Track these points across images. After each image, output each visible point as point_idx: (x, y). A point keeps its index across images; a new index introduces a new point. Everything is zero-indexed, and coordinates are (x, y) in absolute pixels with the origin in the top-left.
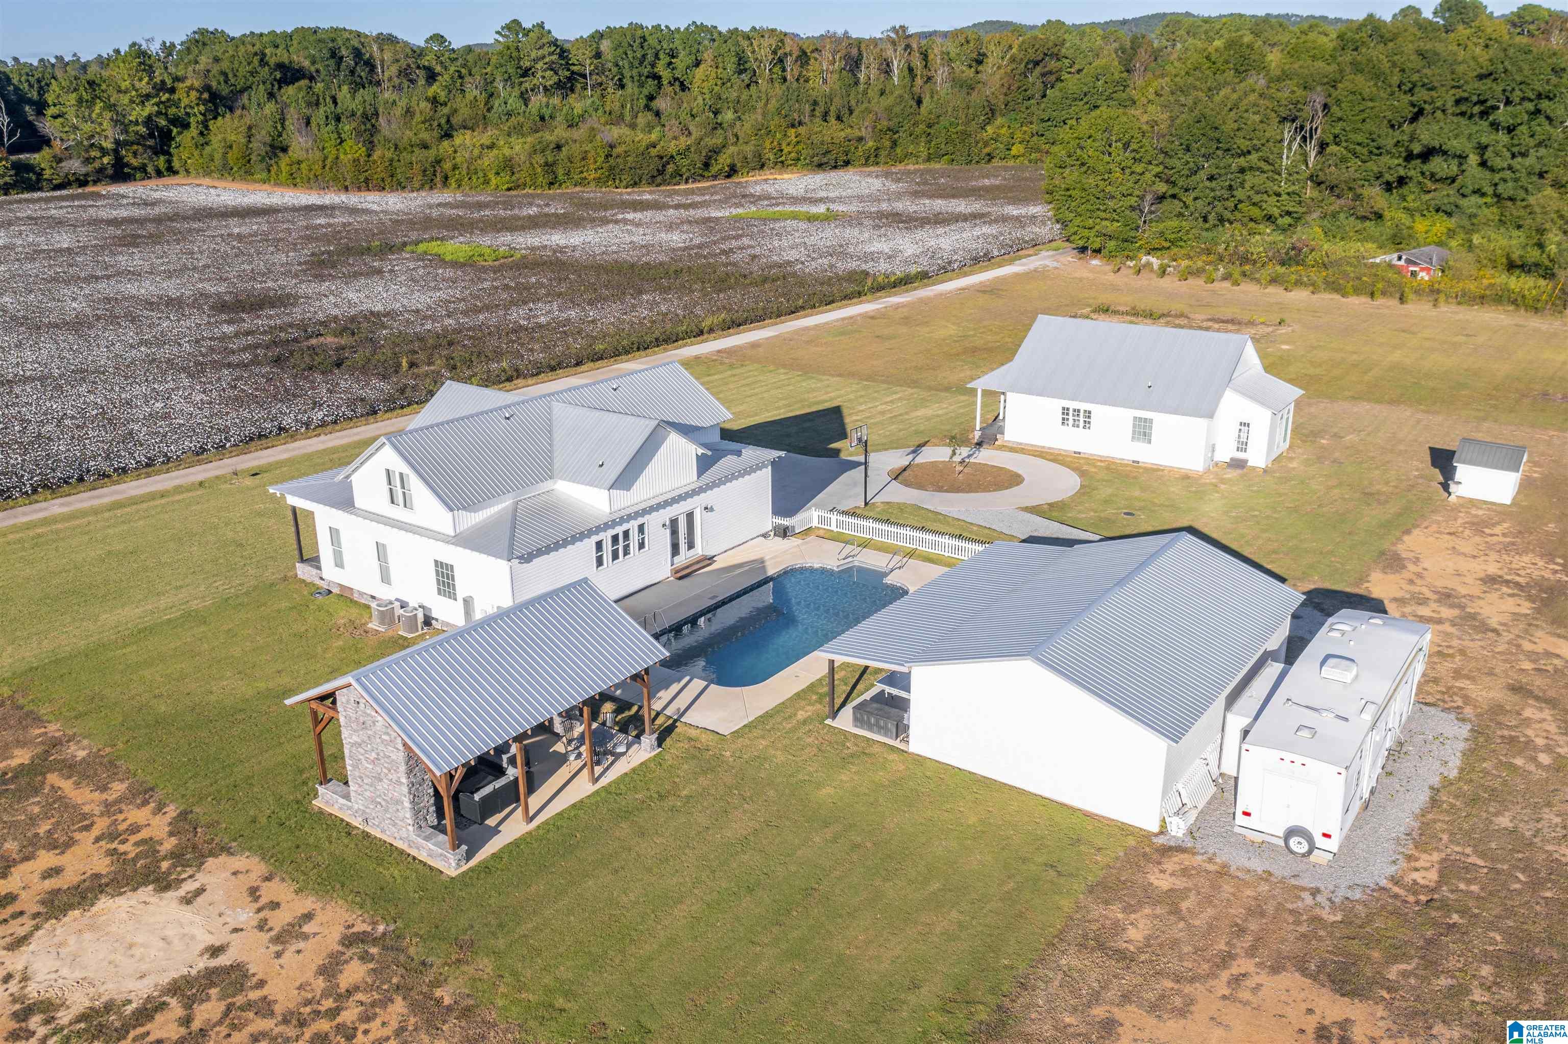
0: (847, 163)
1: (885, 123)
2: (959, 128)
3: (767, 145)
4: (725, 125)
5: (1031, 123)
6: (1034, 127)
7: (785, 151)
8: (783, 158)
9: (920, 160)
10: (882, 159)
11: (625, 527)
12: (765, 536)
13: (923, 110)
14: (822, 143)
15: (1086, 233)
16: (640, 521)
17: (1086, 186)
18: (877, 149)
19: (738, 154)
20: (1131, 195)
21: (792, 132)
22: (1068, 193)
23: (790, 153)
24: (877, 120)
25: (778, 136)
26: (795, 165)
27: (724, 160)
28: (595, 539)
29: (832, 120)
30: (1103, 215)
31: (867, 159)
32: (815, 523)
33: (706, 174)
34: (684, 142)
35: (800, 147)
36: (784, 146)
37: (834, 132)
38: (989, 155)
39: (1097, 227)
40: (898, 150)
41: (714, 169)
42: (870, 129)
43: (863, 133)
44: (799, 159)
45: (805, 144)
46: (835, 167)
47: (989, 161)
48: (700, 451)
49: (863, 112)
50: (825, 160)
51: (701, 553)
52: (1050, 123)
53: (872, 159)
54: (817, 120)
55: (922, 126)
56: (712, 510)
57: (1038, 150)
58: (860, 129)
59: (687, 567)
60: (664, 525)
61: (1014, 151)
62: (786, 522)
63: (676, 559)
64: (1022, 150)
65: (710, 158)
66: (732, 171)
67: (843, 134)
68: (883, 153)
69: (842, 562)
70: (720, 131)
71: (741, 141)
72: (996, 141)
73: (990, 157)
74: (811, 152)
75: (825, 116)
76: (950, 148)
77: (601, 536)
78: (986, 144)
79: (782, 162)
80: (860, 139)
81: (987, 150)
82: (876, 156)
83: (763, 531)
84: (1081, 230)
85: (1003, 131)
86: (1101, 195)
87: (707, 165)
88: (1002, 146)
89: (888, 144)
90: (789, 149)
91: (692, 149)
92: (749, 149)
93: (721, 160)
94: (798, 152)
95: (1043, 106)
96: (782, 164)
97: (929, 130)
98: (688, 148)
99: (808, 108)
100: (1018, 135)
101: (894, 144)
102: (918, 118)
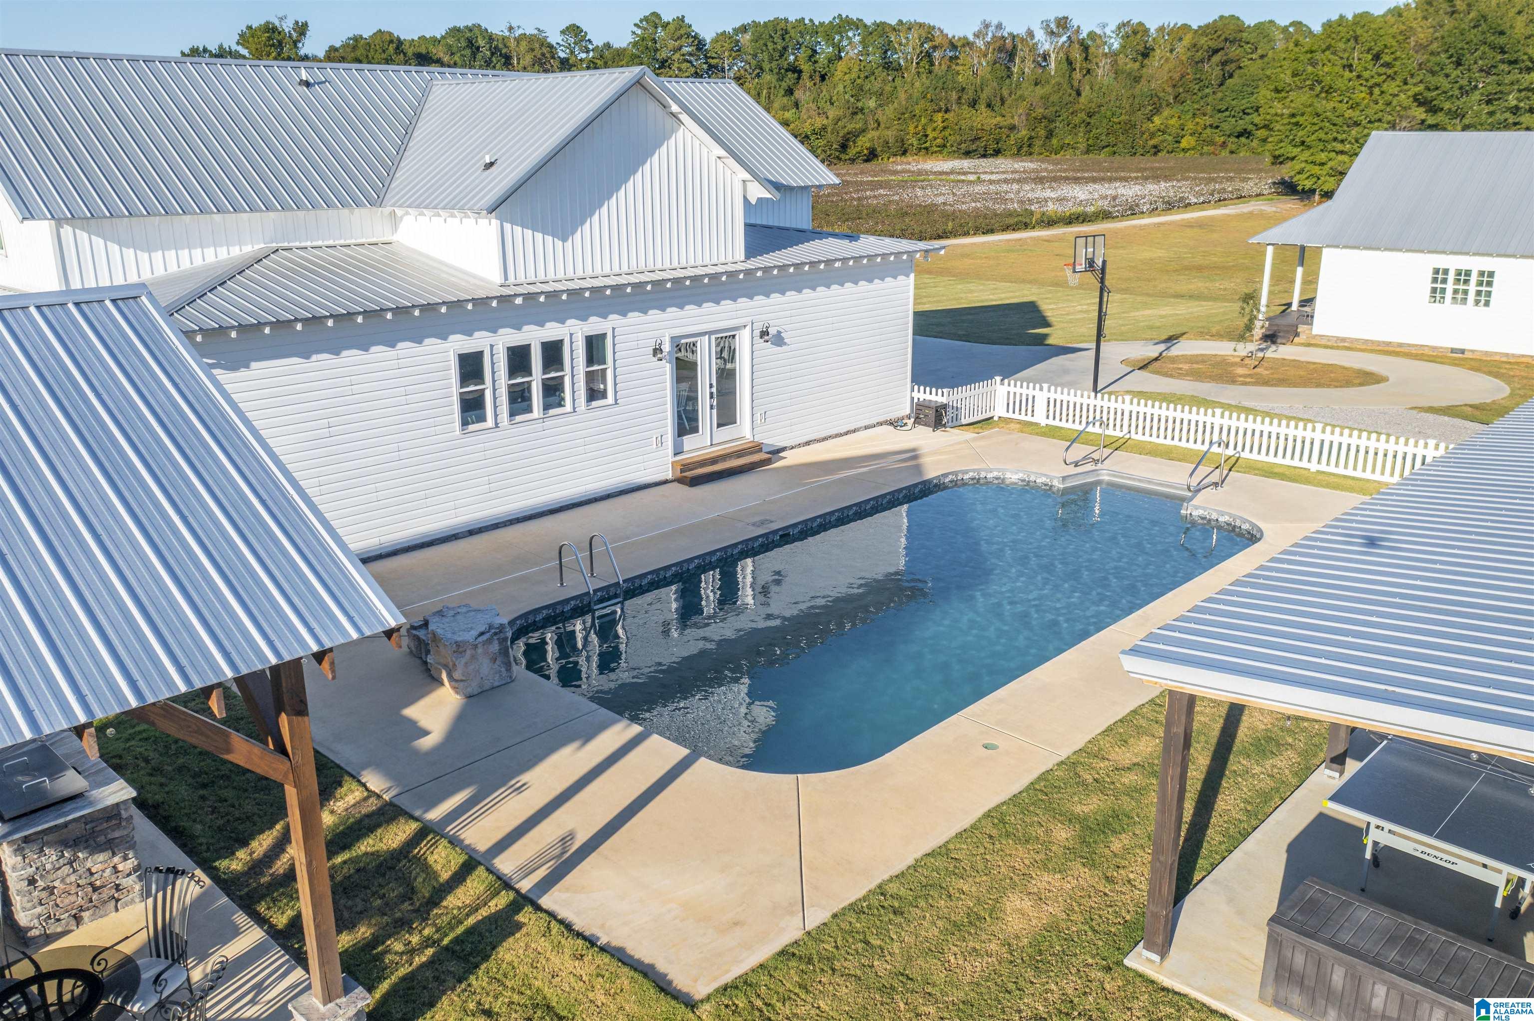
0: (997, 153)
1: (1041, 110)
2: (1123, 117)
3: (911, 129)
4: (866, 111)
5: (1205, 115)
6: (1208, 121)
7: (931, 136)
8: (928, 144)
9: (1078, 152)
10: (1036, 149)
11: (552, 331)
12: (893, 423)
13: (1082, 99)
14: (971, 129)
15: (1316, 170)
16: (595, 325)
17: (1319, 111)
18: (1031, 138)
19: (879, 138)
20: (1380, 120)
21: (939, 117)
22: (1294, 120)
23: (935, 139)
24: (1031, 108)
25: (923, 121)
26: (940, 152)
27: (863, 143)
28: (460, 344)
29: (982, 107)
30: (1339, 147)
31: (1019, 150)
32: (1000, 411)
33: (843, 156)
34: (819, 122)
35: (946, 133)
36: (929, 132)
37: (983, 118)
38: (1155, 147)
39: (1330, 164)
40: (1054, 141)
41: (852, 152)
42: (1024, 118)
43: (1016, 121)
44: (944, 146)
45: (952, 129)
46: (984, 156)
47: (1155, 154)
48: (757, 192)
49: (1017, 100)
50: (974, 147)
51: (748, 435)
52: (1227, 113)
53: (1025, 149)
54: (965, 107)
55: (1083, 115)
56: (779, 341)
57: (1212, 143)
58: (1012, 117)
59: (714, 461)
60: (657, 351)
61: (1184, 144)
62: (938, 397)
63: (689, 442)
64: (1193, 143)
65: (848, 140)
66: (872, 155)
67: (995, 121)
68: (1038, 143)
69: (1072, 470)
70: (860, 116)
71: (882, 126)
72: (1164, 133)
73: (1156, 149)
74: (958, 138)
75: (973, 104)
76: (1112, 139)
77: (479, 341)
78: (1152, 135)
79: (926, 149)
80: (1012, 128)
81: (1152, 143)
82: (1029, 146)
83: (893, 416)
84: (1309, 167)
85: (1172, 122)
86: (1339, 121)
87: (844, 147)
88: (1170, 138)
89: (1043, 133)
90: (935, 134)
91: (829, 130)
92: (890, 134)
93: (859, 143)
94: (945, 138)
95: (1220, 95)
96: (925, 151)
97: (1088, 120)
98: (824, 128)
99: (954, 95)
100: (1190, 126)
101: (1050, 135)
102: (1077, 107)
